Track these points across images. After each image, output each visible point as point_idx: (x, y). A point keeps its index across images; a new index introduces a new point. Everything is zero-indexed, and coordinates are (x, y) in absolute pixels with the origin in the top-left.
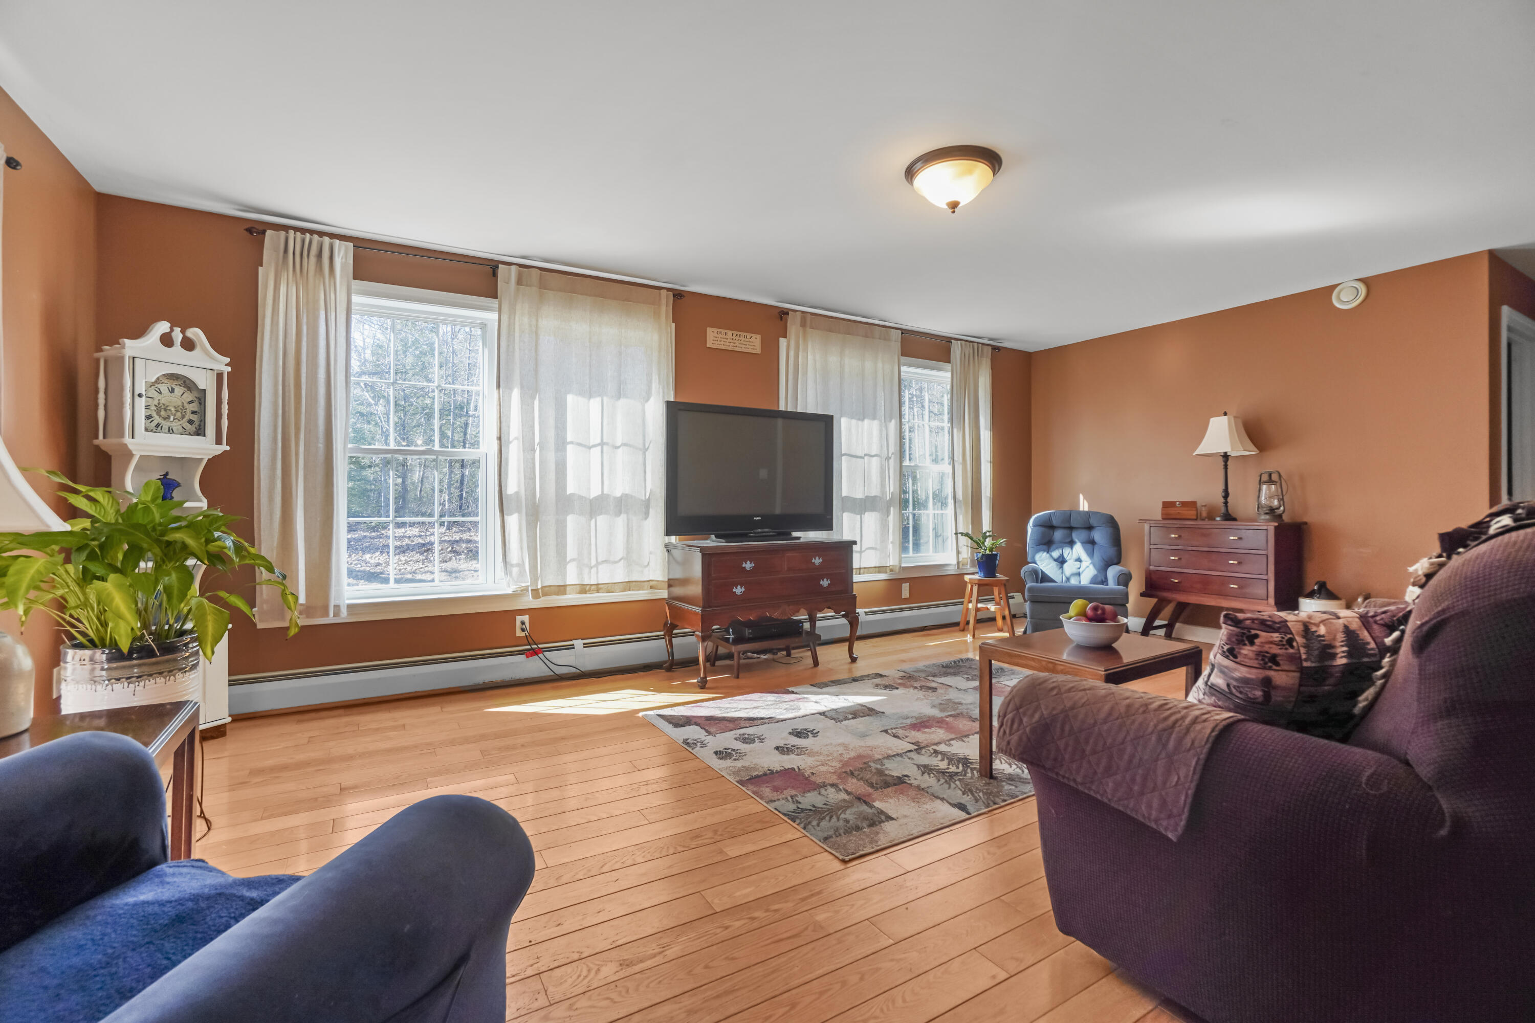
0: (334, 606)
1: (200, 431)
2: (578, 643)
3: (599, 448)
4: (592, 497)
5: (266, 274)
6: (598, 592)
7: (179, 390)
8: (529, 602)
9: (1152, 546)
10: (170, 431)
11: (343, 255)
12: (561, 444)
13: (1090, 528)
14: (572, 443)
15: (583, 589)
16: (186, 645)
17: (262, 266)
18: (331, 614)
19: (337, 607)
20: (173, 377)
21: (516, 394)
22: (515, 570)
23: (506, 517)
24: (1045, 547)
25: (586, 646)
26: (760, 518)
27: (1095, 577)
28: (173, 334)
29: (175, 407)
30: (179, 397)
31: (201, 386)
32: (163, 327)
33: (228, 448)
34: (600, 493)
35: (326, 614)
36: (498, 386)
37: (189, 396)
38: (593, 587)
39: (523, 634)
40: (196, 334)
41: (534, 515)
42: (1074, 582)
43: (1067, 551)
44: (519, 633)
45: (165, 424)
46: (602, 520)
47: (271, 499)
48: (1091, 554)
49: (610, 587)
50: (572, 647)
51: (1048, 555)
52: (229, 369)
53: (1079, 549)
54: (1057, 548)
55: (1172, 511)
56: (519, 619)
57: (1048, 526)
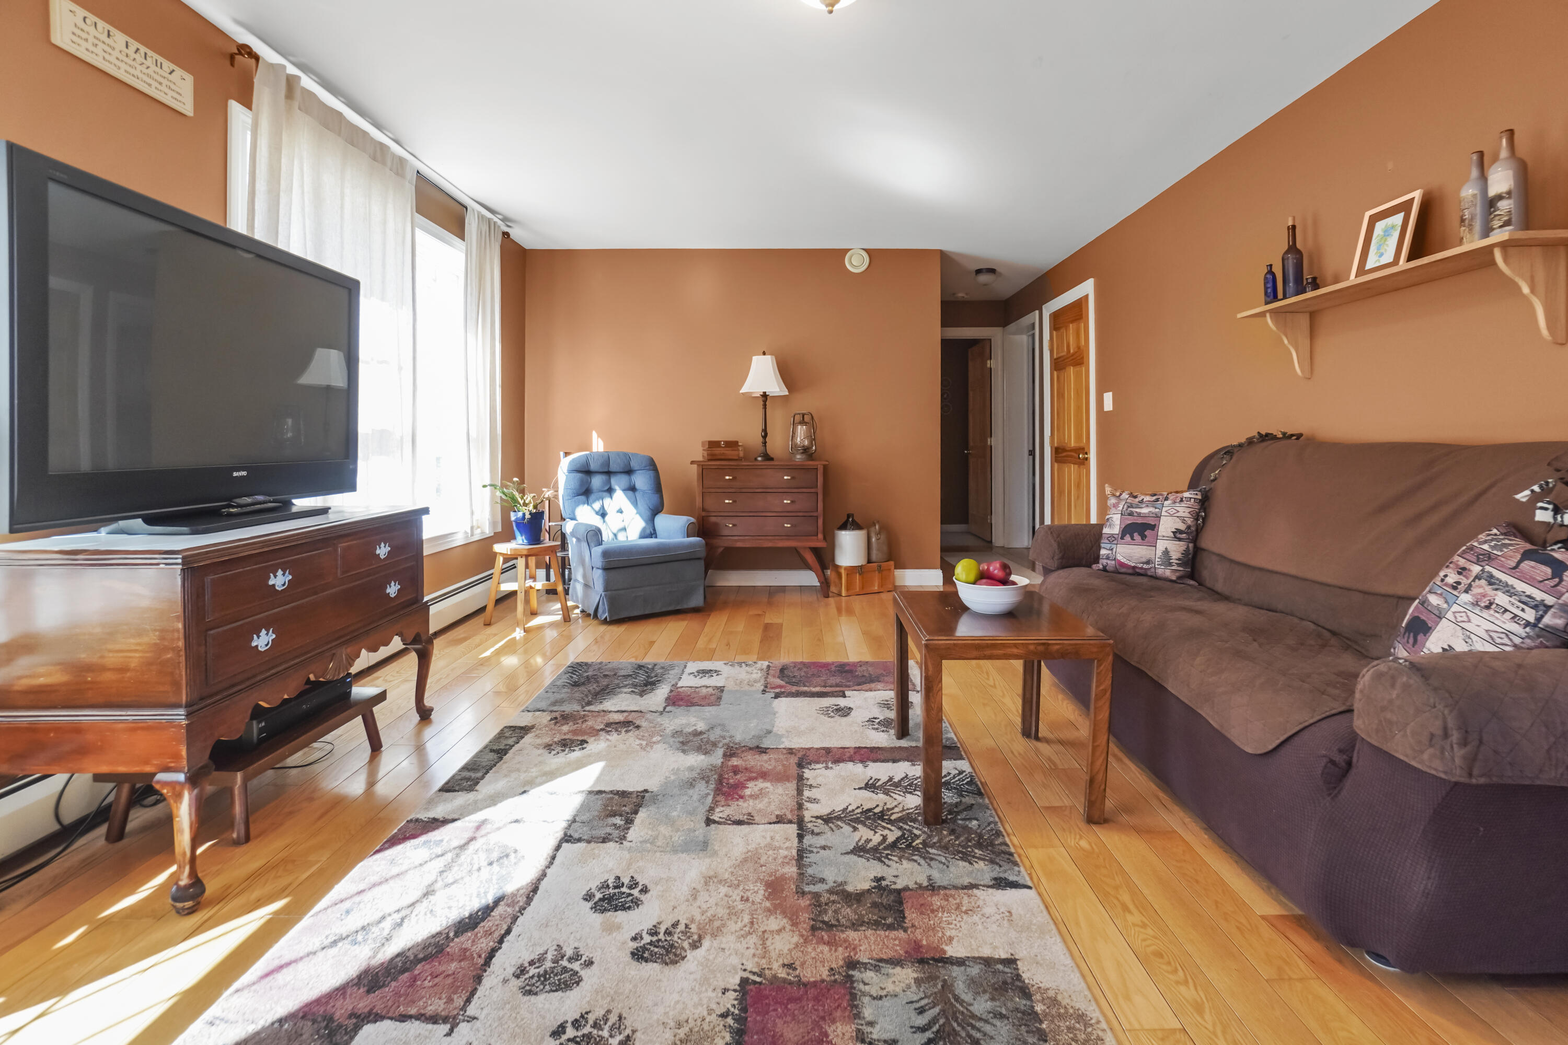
9: (704, 490)
13: (629, 472)
24: (583, 498)
26: (244, 473)
27: (644, 530)
42: (621, 537)
43: (607, 501)
48: (635, 503)
51: (589, 507)
53: (620, 498)
54: (598, 499)
55: (717, 451)
57: (584, 471)
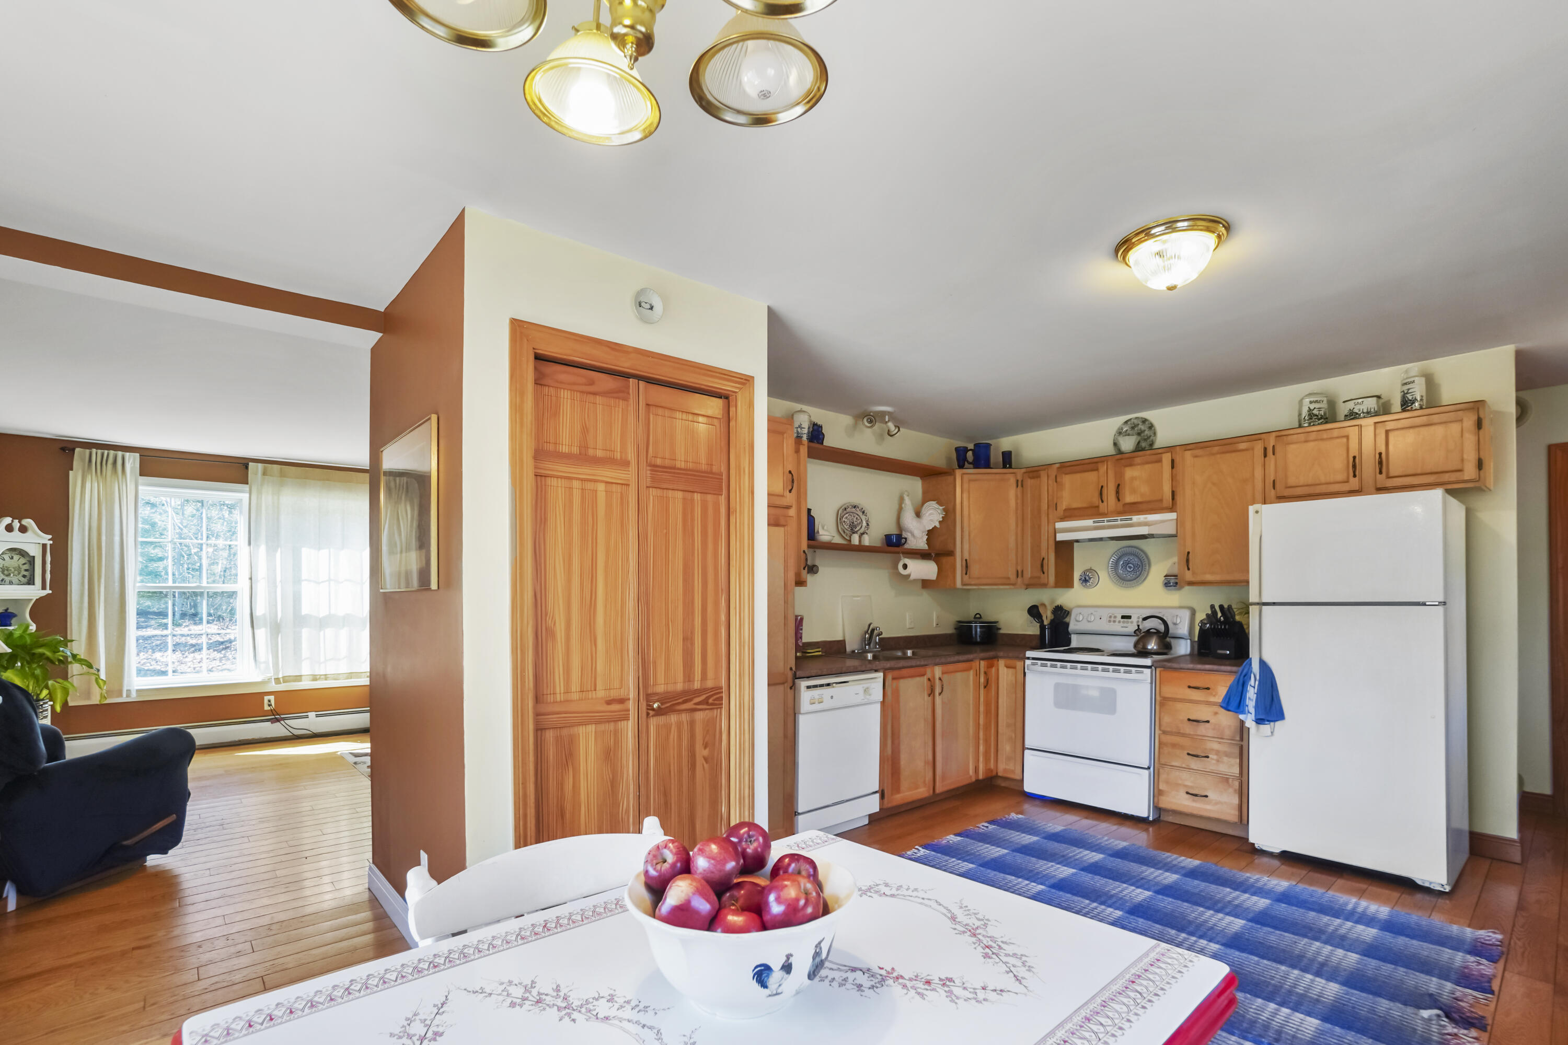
0: (127, 690)
1: (31, 582)
2: (312, 715)
3: (327, 583)
4: (321, 617)
5: (75, 477)
6: (326, 680)
7: (16, 557)
8: (273, 687)
10: (11, 583)
11: (132, 461)
12: (297, 580)
14: (306, 580)
15: (315, 678)
16: (42, 705)
17: (72, 470)
18: (124, 695)
19: (129, 691)
20: (12, 550)
21: (263, 549)
22: (263, 666)
23: (255, 630)
25: (317, 716)
28: (13, 524)
29: (14, 568)
30: (17, 561)
31: (32, 554)
32: (8, 520)
33: (50, 592)
34: (328, 613)
35: (120, 695)
36: (250, 544)
37: (23, 561)
38: (322, 677)
39: (269, 708)
40: (29, 523)
41: (276, 629)
44: (267, 708)
45: (7, 579)
46: (329, 632)
47: (80, 622)
49: (336, 677)
50: (307, 717)
52: (51, 542)
56: (266, 698)
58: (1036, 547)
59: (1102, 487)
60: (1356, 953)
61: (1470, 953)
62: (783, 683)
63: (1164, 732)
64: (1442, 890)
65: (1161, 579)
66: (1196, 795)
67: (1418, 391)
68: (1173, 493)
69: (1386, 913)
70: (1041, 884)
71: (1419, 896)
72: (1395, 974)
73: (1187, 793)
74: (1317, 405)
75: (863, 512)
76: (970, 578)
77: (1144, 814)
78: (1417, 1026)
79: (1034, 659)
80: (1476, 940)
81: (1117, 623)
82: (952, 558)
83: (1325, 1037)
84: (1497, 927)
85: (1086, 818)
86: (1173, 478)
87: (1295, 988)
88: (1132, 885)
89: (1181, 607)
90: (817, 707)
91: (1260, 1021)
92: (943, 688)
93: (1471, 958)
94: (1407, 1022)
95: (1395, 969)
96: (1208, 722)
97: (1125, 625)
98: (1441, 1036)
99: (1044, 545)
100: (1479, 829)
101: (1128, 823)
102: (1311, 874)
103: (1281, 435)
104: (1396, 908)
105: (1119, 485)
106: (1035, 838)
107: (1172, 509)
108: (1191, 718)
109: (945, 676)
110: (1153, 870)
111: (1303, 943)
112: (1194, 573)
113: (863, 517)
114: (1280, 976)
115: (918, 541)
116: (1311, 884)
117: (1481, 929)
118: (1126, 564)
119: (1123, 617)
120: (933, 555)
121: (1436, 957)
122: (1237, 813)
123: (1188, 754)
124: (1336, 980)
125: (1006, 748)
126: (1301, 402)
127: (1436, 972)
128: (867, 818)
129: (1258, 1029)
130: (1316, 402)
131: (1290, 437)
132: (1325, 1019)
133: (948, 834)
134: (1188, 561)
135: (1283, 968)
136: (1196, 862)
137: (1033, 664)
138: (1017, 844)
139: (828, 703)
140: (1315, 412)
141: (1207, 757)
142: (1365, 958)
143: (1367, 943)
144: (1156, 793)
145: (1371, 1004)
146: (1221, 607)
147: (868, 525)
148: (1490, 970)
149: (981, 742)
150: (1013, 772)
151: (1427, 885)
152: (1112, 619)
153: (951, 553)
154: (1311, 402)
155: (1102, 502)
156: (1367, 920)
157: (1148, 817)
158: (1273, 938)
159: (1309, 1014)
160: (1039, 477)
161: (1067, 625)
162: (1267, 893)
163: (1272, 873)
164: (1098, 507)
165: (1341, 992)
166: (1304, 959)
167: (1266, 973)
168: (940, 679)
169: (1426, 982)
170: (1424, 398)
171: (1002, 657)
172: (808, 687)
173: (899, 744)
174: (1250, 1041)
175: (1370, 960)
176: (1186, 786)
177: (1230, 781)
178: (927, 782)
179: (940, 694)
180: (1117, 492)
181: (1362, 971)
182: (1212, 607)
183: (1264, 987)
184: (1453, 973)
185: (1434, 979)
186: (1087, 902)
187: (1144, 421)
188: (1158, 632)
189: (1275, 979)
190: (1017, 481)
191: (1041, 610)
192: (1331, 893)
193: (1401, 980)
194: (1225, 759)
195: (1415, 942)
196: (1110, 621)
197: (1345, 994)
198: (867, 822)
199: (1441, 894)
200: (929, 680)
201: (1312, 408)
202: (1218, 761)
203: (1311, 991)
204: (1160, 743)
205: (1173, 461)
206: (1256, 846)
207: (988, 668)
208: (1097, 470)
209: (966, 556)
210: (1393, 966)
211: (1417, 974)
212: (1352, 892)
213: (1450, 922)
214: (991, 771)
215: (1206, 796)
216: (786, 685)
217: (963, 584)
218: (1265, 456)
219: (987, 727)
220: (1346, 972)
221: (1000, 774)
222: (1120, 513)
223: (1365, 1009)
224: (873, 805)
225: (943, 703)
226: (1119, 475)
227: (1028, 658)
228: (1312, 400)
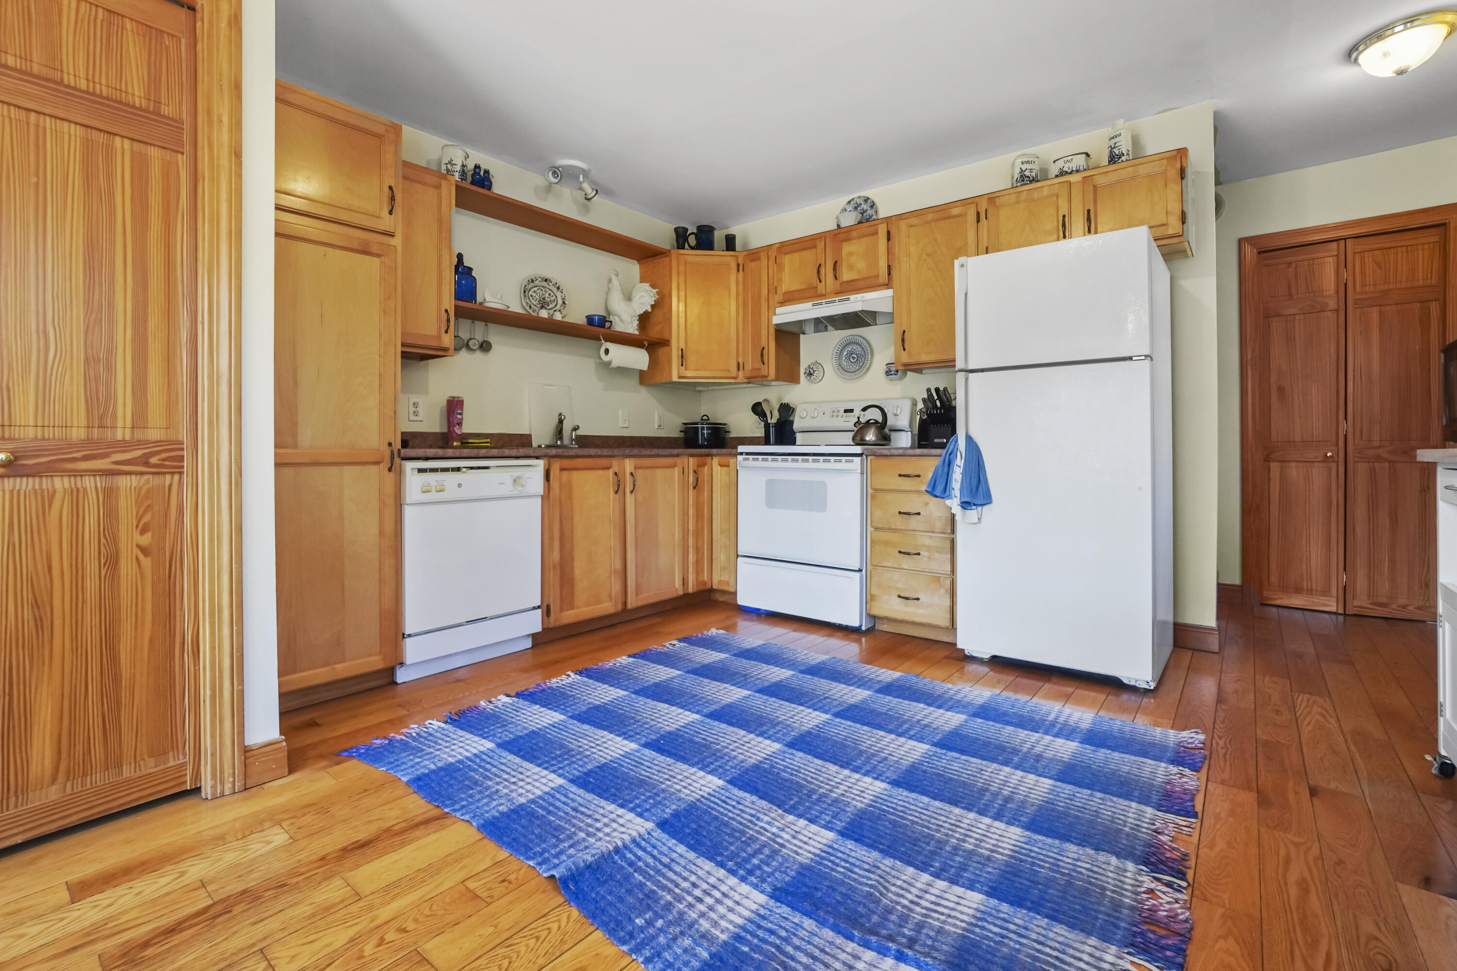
58: (756, 336)
59: (820, 265)
60: (1050, 778)
61: (1174, 762)
62: (377, 463)
63: (876, 529)
64: (1147, 687)
65: (884, 368)
66: (907, 598)
67: (1124, 145)
68: (889, 267)
69: (1089, 721)
70: (697, 713)
71: (1125, 697)
72: (1090, 803)
73: (899, 596)
74: (1029, 166)
75: (558, 288)
76: (686, 369)
77: (855, 623)
78: (1108, 883)
79: (747, 454)
80: (1179, 744)
81: (839, 418)
82: (667, 348)
83: (985, 924)
84: (1198, 725)
85: (795, 631)
86: (889, 251)
87: (964, 841)
88: (809, 707)
89: (902, 398)
90: (433, 496)
91: (899, 907)
92: (634, 485)
93: (1174, 769)
94: (1096, 879)
95: (1091, 795)
96: (919, 514)
97: (848, 419)
98: (1134, 896)
99: (764, 333)
100: (1181, 620)
101: (840, 634)
102: (1019, 680)
103: (992, 198)
104: (1101, 713)
105: (836, 262)
106: (723, 656)
107: (888, 285)
108: (902, 511)
109: (640, 471)
110: (844, 686)
111: (990, 770)
112: (910, 355)
113: (559, 294)
114: (950, 824)
115: (626, 323)
116: (1016, 691)
117: (1184, 730)
118: (850, 354)
119: (846, 411)
120: (646, 343)
121: (1137, 773)
122: (948, 616)
123: (900, 552)
124: (1019, 821)
125: (721, 557)
126: (1013, 165)
127: (1136, 793)
128: (530, 639)
129: (891, 926)
130: (1028, 162)
131: (1001, 198)
132: (993, 892)
133: (620, 656)
134: (903, 340)
135: (957, 811)
136: (897, 674)
137: (745, 459)
138: (698, 663)
139: (451, 493)
140: (1027, 173)
141: (919, 554)
142: (1059, 784)
143: (1064, 762)
144: (868, 598)
145: (1055, 856)
146: (937, 390)
147: (564, 303)
148: (1193, 783)
149: (691, 550)
150: (728, 583)
151: (1133, 683)
152: (834, 414)
153: (666, 343)
154: (1023, 163)
155: (820, 281)
156: (1066, 732)
157: (861, 626)
158: (956, 766)
159: (971, 887)
160: (759, 259)
161: (792, 422)
162: (964, 707)
163: (977, 680)
164: (816, 287)
165: (1022, 839)
166: (988, 794)
167: (933, 821)
168: (632, 474)
169: (1124, 810)
170: (1130, 153)
171: (716, 455)
172: (420, 471)
173: (572, 549)
174: (872, 950)
175: (1064, 785)
176: (897, 589)
177: (942, 580)
178: (613, 595)
179: (632, 492)
180: (835, 269)
181: (1053, 804)
182: (929, 390)
183: (923, 845)
184: (1154, 793)
185: (1134, 804)
186: (743, 733)
187: (866, 200)
188: (876, 422)
189: (942, 830)
190: (738, 265)
191: (765, 406)
192: (1035, 700)
193: (1096, 811)
194: (937, 555)
195: (1116, 755)
196: (833, 416)
197: (1025, 843)
198: (530, 646)
199: (1146, 691)
200: (616, 474)
201: (1024, 169)
202: (929, 558)
203: (983, 844)
204: (872, 542)
205: (889, 233)
206: (966, 652)
207: (698, 466)
208: (815, 247)
209: (682, 346)
210: (1089, 792)
211: (1115, 799)
212: (1058, 697)
213: (1154, 725)
214: (705, 583)
215: (918, 599)
216: (382, 465)
217: (680, 377)
218: (978, 221)
219: (698, 533)
220: (1033, 808)
221: (715, 587)
222: (838, 293)
223: (1047, 865)
224: (534, 623)
225: (636, 503)
226: (838, 251)
227: (741, 454)
228: (1024, 160)
